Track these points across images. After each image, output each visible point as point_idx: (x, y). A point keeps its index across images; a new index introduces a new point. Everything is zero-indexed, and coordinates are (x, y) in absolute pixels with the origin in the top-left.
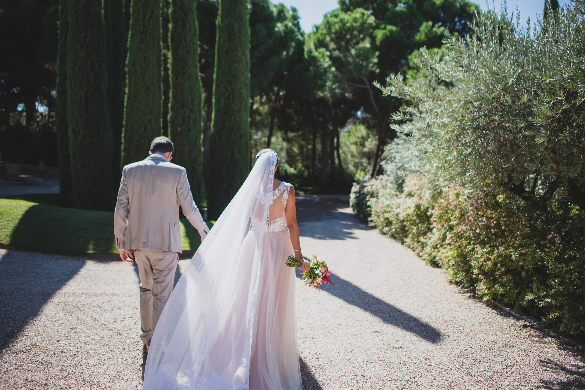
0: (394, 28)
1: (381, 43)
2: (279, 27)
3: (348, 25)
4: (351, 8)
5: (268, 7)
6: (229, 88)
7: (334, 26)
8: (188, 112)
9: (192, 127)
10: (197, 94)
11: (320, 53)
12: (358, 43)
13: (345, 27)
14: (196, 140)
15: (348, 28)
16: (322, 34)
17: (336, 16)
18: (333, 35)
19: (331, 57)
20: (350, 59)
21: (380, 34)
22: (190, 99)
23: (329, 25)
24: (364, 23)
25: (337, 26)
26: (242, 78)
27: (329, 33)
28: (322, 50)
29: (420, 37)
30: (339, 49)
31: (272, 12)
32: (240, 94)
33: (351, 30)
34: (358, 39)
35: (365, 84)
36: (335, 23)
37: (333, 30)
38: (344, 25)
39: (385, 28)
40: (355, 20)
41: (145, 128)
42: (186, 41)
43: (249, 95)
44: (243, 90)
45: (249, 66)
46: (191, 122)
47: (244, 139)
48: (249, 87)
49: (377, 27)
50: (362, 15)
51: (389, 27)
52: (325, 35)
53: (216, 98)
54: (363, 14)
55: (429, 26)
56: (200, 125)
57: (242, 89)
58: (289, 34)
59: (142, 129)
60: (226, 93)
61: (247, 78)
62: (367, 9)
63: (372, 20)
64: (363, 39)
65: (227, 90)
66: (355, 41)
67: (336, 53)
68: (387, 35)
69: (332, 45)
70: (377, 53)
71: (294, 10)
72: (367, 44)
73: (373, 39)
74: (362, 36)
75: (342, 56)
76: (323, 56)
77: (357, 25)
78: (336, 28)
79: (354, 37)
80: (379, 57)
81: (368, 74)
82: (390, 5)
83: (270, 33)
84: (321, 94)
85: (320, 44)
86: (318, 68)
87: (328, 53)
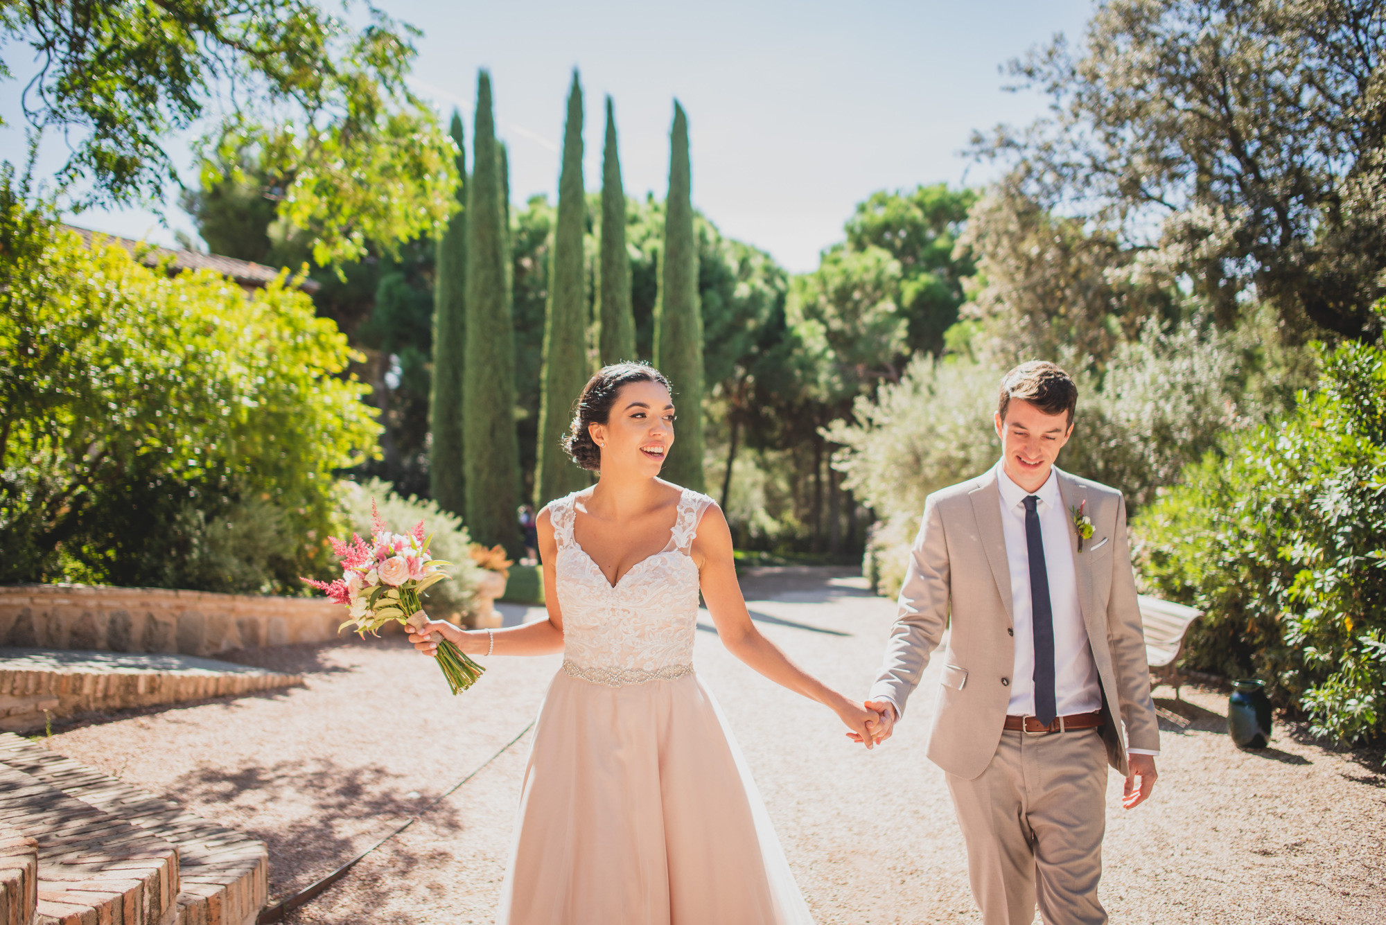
0: (932, 279)
1: (911, 305)
2: (742, 291)
4: (866, 243)
7: (832, 280)
11: (808, 329)
12: (874, 303)
13: (851, 282)
15: (856, 283)
16: (812, 293)
17: (836, 262)
18: (831, 295)
19: (828, 334)
20: (863, 331)
21: (910, 291)
23: (823, 280)
24: (880, 273)
28: (813, 323)
30: (842, 316)
31: (728, 269)
33: (860, 286)
34: (874, 298)
36: (834, 275)
37: (831, 287)
38: (849, 278)
39: (917, 279)
40: (867, 270)
49: (906, 273)
50: (876, 262)
51: (924, 278)
52: (818, 295)
54: (879, 261)
58: (756, 298)
63: (893, 267)
64: (883, 297)
66: (868, 302)
67: (836, 324)
68: (922, 290)
69: (830, 310)
71: (767, 255)
73: (898, 299)
74: (878, 293)
75: (847, 328)
76: (813, 334)
77: (870, 277)
78: (836, 282)
79: (866, 295)
80: (910, 329)
81: (891, 357)
82: (930, 233)
83: (728, 302)
84: (813, 391)
85: (812, 312)
86: (806, 351)
87: (822, 329)
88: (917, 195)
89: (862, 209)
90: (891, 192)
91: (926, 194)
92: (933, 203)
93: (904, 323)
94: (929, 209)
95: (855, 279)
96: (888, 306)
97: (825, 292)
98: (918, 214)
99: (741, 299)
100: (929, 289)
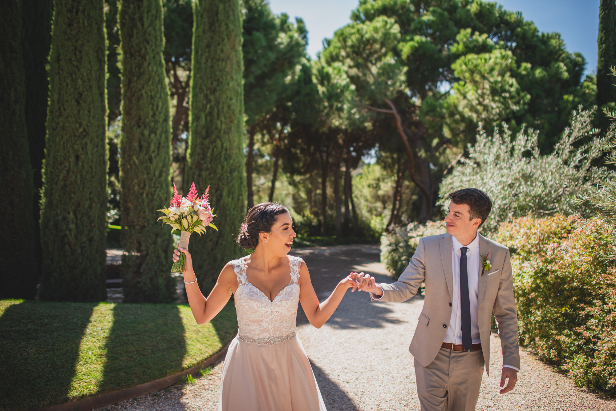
0: (424, 39)
1: (408, 57)
2: (283, 39)
3: (367, 36)
6: (212, 97)
7: (350, 38)
8: (146, 133)
9: (153, 155)
10: (160, 104)
11: (335, 69)
12: (379, 59)
13: (364, 39)
14: (160, 176)
15: (368, 40)
16: (335, 47)
17: (352, 27)
18: (348, 50)
19: (349, 75)
20: (371, 80)
21: (406, 49)
22: (151, 113)
23: (343, 38)
24: (386, 33)
25: (354, 38)
26: (231, 84)
27: (344, 47)
28: (337, 64)
29: (457, 47)
31: (273, 21)
32: (229, 107)
33: (371, 41)
34: (380, 54)
35: (390, 108)
36: (351, 34)
37: (349, 43)
38: (362, 37)
39: (412, 39)
40: (376, 30)
41: (77, 158)
42: (143, 25)
43: (243, 109)
44: (234, 101)
45: (243, 68)
46: (153, 146)
47: (235, 174)
48: (243, 97)
50: (384, 23)
51: (417, 38)
52: (339, 48)
53: (194, 114)
54: (386, 23)
55: (468, 33)
56: (168, 153)
57: (231, 99)
59: (72, 159)
60: (208, 106)
61: (239, 85)
63: (396, 29)
64: (385, 55)
65: (209, 101)
66: (376, 56)
67: (354, 71)
68: (415, 47)
69: (349, 61)
70: (405, 69)
71: (299, 21)
72: (390, 60)
73: (397, 53)
74: (384, 51)
75: (361, 75)
77: (378, 36)
78: (353, 40)
80: (408, 74)
81: (394, 95)
83: (271, 46)
84: (336, 122)
85: (334, 58)
99: (282, 45)
100: (422, 45)
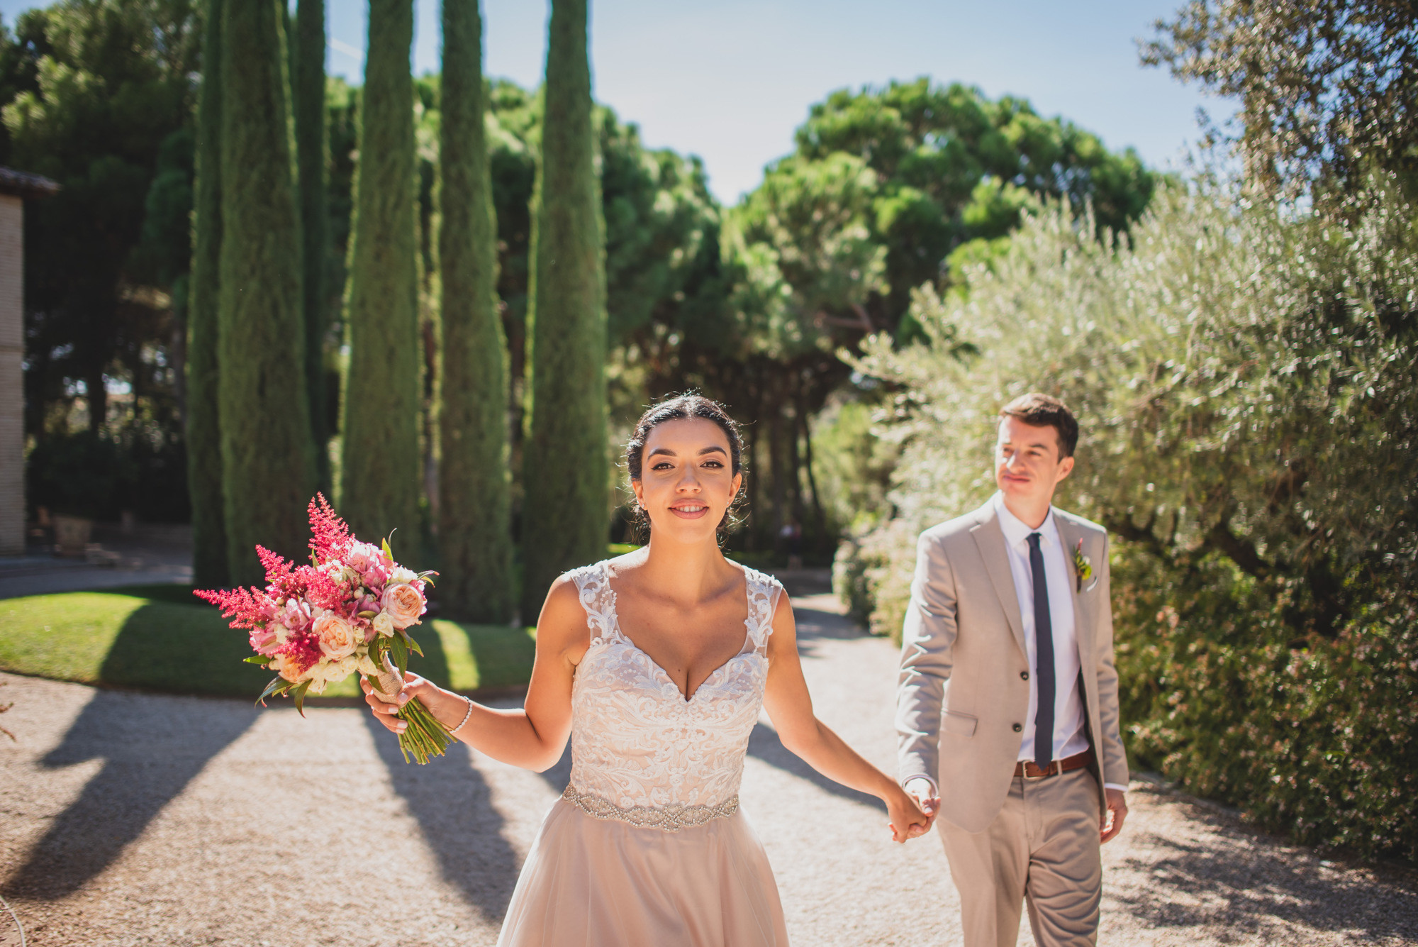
0: (917, 195)
1: (889, 228)
2: (664, 203)
4: (824, 150)
5: (637, 161)
6: (562, 344)
7: (785, 194)
8: (476, 399)
9: (485, 430)
11: (756, 255)
12: (839, 227)
13: (810, 197)
15: (817, 199)
16: (758, 212)
17: (789, 172)
18: (783, 214)
19: (781, 264)
20: (825, 265)
21: (887, 211)
23: (773, 195)
24: (849, 188)
25: (792, 195)
26: (588, 323)
28: (761, 248)
29: (973, 213)
30: (798, 242)
31: (646, 172)
32: (586, 357)
33: (821, 202)
34: (840, 219)
35: (860, 318)
36: (787, 188)
37: (784, 204)
38: (807, 192)
39: (897, 195)
40: (831, 180)
45: (603, 295)
46: (484, 418)
49: (881, 192)
50: (844, 170)
51: (906, 193)
52: (766, 214)
54: (848, 168)
55: (993, 186)
57: (588, 345)
58: (684, 216)
60: (557, 357)
61: (597, 323)
62: (857, 153)
63: (867, 178)
64: (851, 220)
66: (833, 225)
67: (791, 254)
68: (903, 209)
69: (782, 236)
71: (697, 162)
73: (871, 217)
74: (846, 214)
75: (805, 259)
76: (763, 261)
77: (836, 190)
78: (789, 197)
79: (829, 217)
80: (889, 259)
81: (864, 297)
82: (908, 143)
83: (645, 216)
84: (761, 343)
85: (757, 235)
86: (752, 287)
87: (773, 256)
88: (890, 95)
89: (818, 112)
90: (855, 90)
91: (903, 90)
92: (912, 102)
93: (882, 251)
94: (907, 110)
95: (816, 192)
96: (858, 231)
97: (775, 210)
98: (893, 114)
99: (662, 214)
100: (913, 207)
